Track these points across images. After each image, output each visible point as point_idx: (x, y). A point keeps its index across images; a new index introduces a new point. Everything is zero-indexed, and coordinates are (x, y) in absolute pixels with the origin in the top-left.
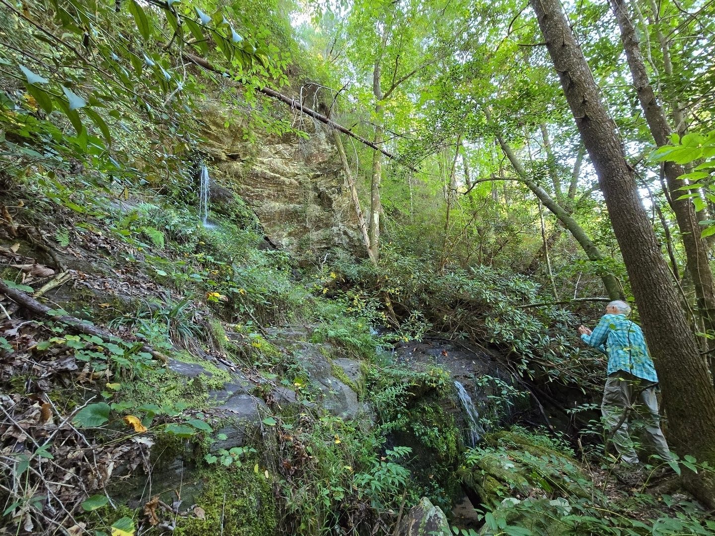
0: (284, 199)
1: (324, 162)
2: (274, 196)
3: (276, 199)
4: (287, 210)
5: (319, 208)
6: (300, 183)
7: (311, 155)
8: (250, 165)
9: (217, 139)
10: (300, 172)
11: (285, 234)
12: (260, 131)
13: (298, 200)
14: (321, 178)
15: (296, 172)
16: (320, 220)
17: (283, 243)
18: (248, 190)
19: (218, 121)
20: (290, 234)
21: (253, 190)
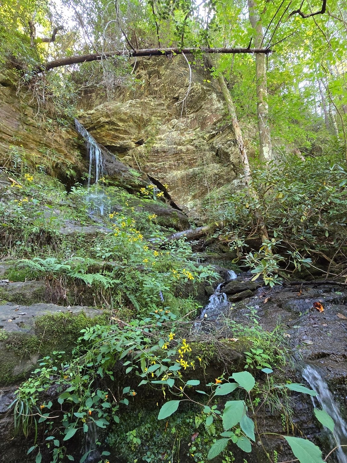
0: (184, 166)
1: (219, 121)
2: (175, 165)
3: (178, 168)
4: (187, 175)
5: (218, 166)
6: (196, 147)
7: (205, 118)
8: (151, 145)
9: (126, 132)
10: (196, 137)
11: (190, 198)
12: (158, 115)
13: (197, 164)
14: (216, 137)
15: (192, 138)
16: (221, 177)
17: (188, 206)
18: (153, 166)
19: (123, 117)
20: (194, 197)
21: (156, 165)
